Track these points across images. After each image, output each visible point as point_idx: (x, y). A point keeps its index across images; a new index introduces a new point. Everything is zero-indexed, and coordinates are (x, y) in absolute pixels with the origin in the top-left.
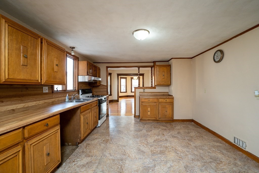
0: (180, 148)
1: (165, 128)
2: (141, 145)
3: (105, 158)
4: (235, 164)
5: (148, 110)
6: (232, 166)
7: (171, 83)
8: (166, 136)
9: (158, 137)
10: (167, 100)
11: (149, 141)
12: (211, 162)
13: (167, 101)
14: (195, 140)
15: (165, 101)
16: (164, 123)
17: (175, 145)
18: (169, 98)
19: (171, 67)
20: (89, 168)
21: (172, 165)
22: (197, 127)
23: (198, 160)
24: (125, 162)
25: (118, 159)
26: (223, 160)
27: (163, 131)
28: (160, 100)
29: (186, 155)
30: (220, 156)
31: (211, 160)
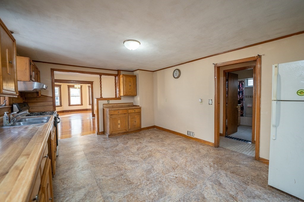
0: (160, 149)
1: (138, 137)
2: (129, 157)
3: (101, 181)
4: (193, 147)
5: (118, 123)
6: (192, 148)
7: (136, 93)
8: (144, 143)
9: (138, 146)
10: (136, 110)
11: (133, 152)
12: (182, 150)
13: (136, 112)
14: (165, 140)
15: (134, 112)
16: (134, 133)
17: (155, 147)
18: (137, 108)
19: (136, 78)
20: (92, 197)
21: (163, 161)
22: (161, 131)
23: (175, 152)
24: (126, 175)
25: (118, 176)
26: (187, 147)
27: (137, 140)
28: (130, 111)
29: (167, 151)
30: (184, 145)
31: (182, 149)
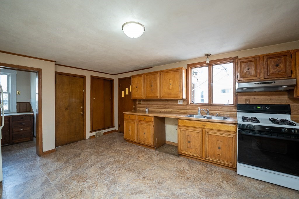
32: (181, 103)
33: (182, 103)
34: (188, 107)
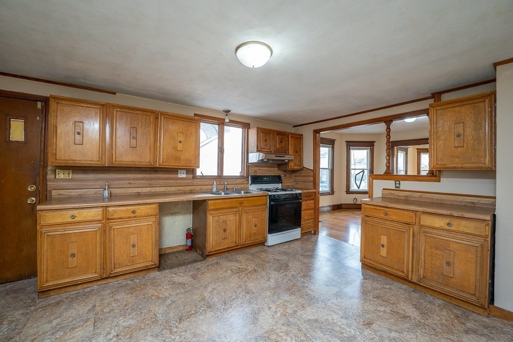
32: (182, 175)
33: (184, 176)
34: (196, 182)
